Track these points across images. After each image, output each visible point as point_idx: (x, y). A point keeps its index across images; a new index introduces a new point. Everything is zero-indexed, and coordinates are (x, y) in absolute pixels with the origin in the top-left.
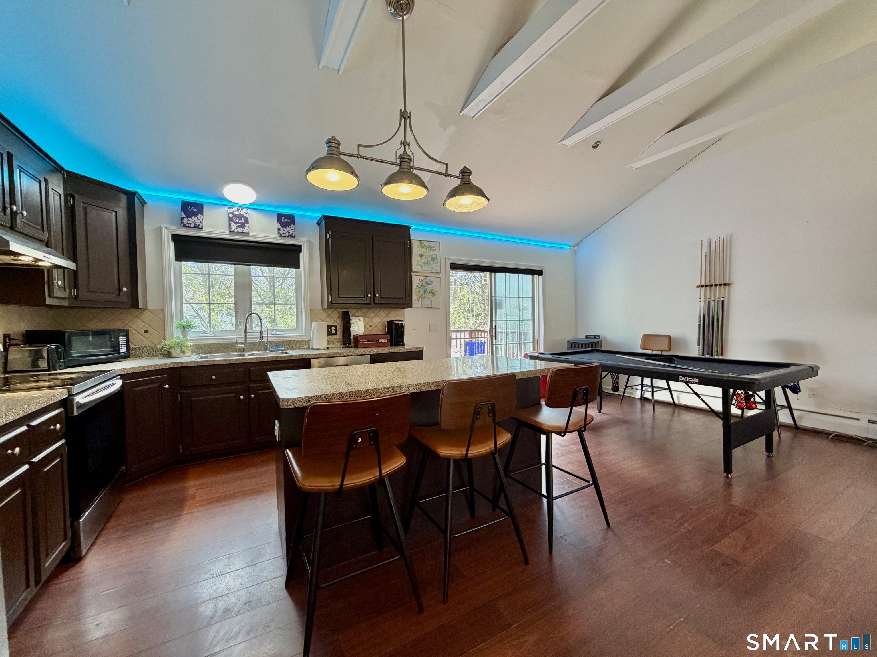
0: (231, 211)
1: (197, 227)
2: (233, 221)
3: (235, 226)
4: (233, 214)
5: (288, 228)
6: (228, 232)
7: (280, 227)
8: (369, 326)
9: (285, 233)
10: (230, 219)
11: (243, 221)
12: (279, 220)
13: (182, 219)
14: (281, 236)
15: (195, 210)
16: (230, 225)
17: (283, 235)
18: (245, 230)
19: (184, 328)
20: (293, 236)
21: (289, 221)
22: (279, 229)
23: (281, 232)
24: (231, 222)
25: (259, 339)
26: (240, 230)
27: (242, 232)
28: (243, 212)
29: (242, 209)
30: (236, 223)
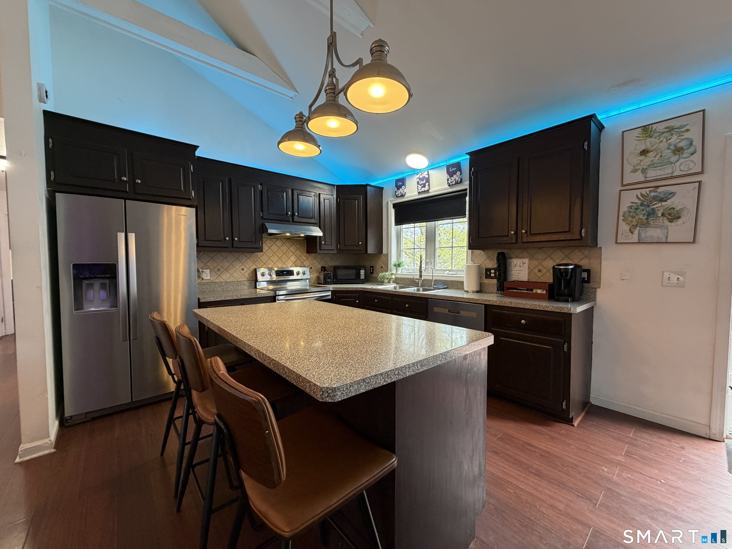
0: (418, 176)
1: (402, 196)
2: (419, 184)
3: (421, 187)
4: (419, 178)
5: (455, 176)
6: (418, 193)
7: (449, 177)
8: (537, 271)
9: (453, 182)
10: (418, 183)
11: (424, 181)
12: (448, 172)
13: (396, 192)
14: (449, 185)
15: (401, 184)
16: (418, 187)
17: (451, 184)
18: (426, 188)
19: (398, 265)
20: (459, 182)
21: (455, 169)
22: (448, 180)
23: (449, 182)
24: (418, 185)
25: (419, 277)
26: (423, 189)
27: (424, 191)
28: (425, 174)
29: (424, 172)
30: (421, 185)
